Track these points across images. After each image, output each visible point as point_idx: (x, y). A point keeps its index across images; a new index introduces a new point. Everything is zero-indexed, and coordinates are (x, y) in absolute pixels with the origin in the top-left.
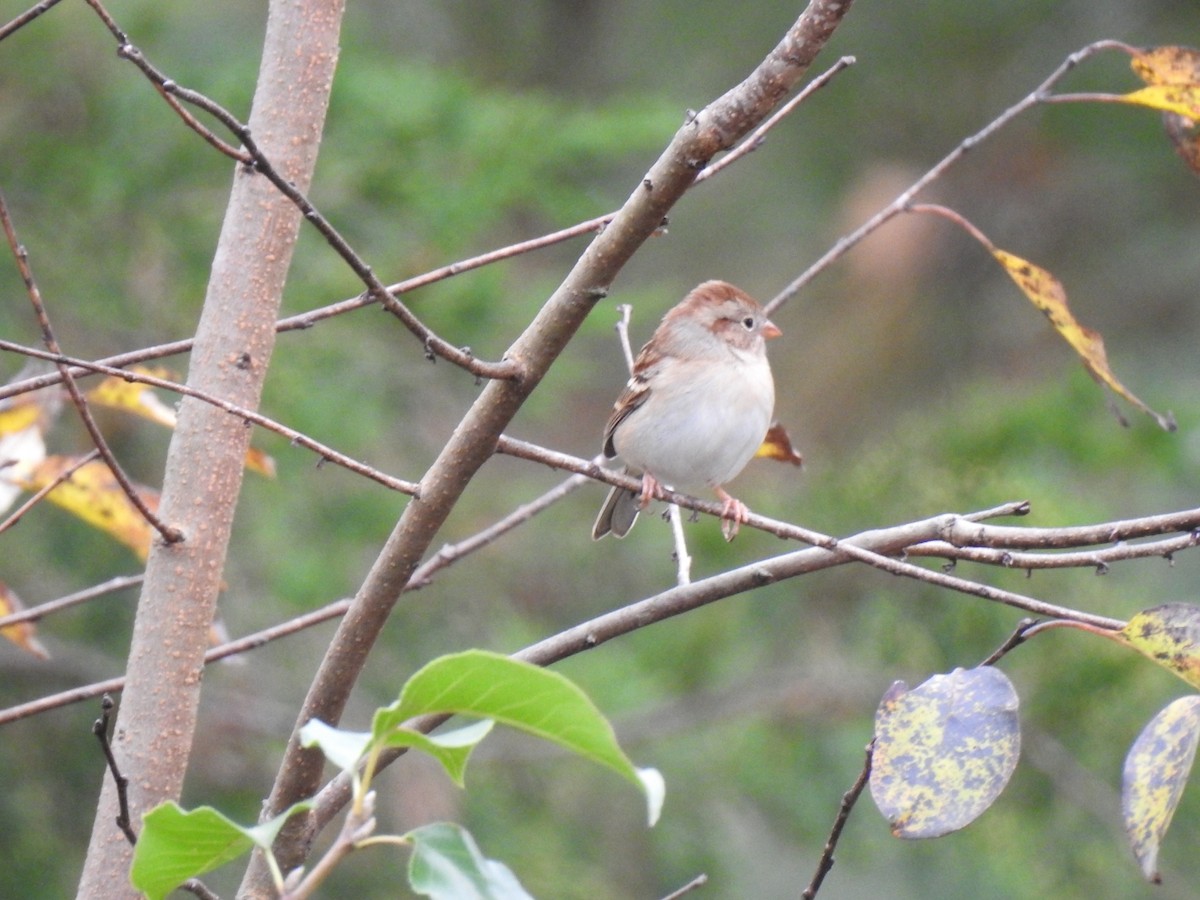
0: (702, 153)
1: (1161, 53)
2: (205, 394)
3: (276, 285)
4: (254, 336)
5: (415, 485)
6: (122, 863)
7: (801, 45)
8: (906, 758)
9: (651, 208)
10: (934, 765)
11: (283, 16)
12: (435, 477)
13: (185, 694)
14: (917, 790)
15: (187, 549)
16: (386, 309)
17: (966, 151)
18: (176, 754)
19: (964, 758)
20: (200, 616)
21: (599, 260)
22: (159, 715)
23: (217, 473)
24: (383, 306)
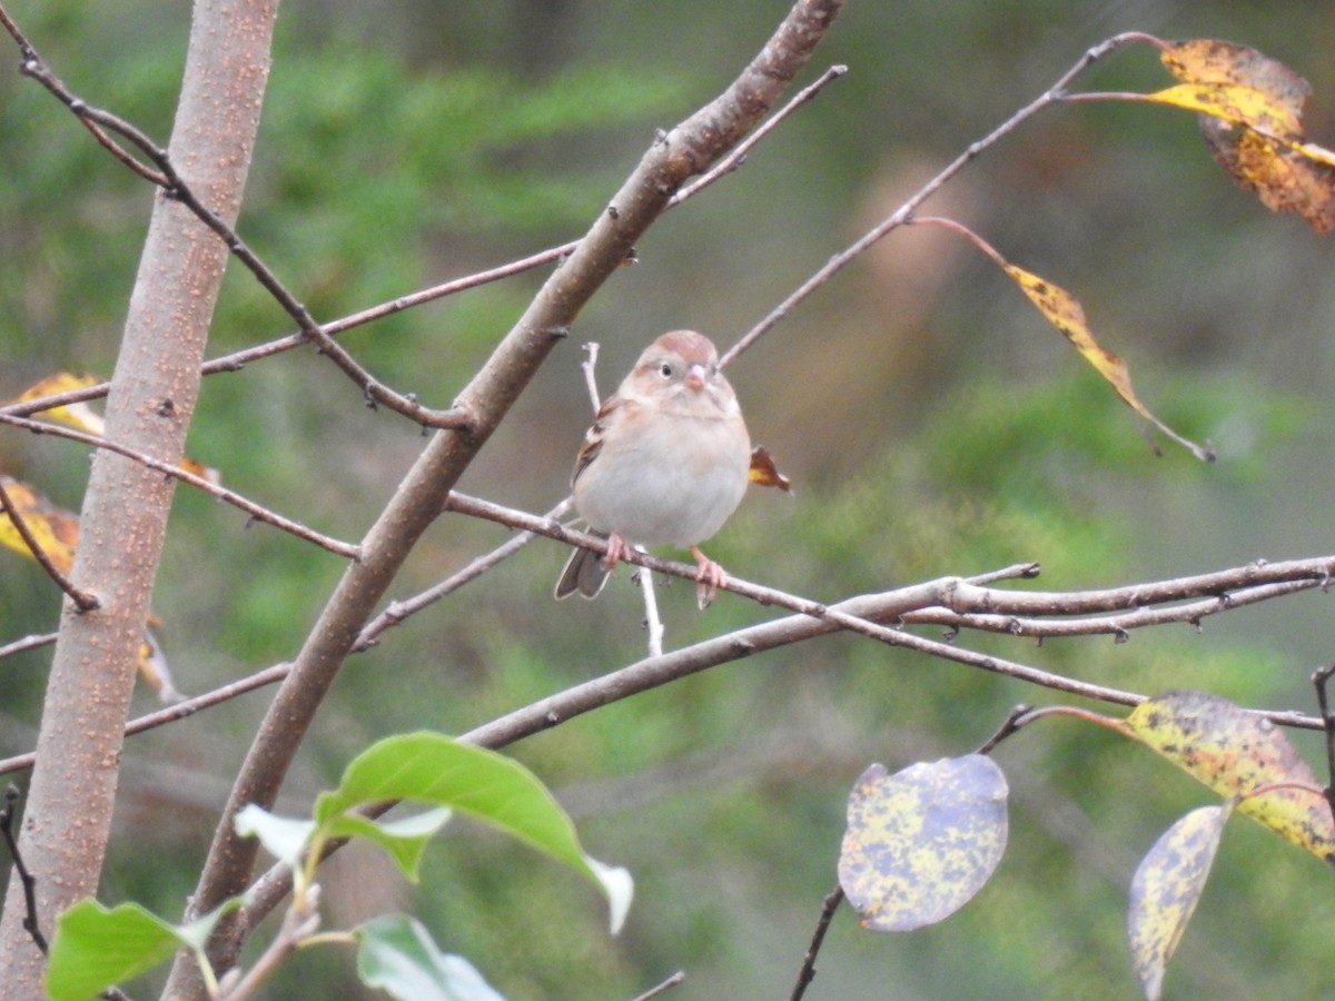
0: (673, 176)
1: (1194, 46)
2: (121, 447)
3: (202, 324)
4: (177, 380)
5: (355, 547)
6: (32, 967)
7: (782, 57)
8: (879, 846)
9: (616, 238)
10: (911, 856)
11: (208, 24)
12: (378, 538)
13: (101, 778)
14: (889, 881)
15: (102, 617)
16: (322, 352)
17: (972, 156)
18: (92, 844)
19: (945, 849)
20: (117, 692)
21: (559, 297)
22: (73, 803)
23: (136, 532)
24: (318, 349)
